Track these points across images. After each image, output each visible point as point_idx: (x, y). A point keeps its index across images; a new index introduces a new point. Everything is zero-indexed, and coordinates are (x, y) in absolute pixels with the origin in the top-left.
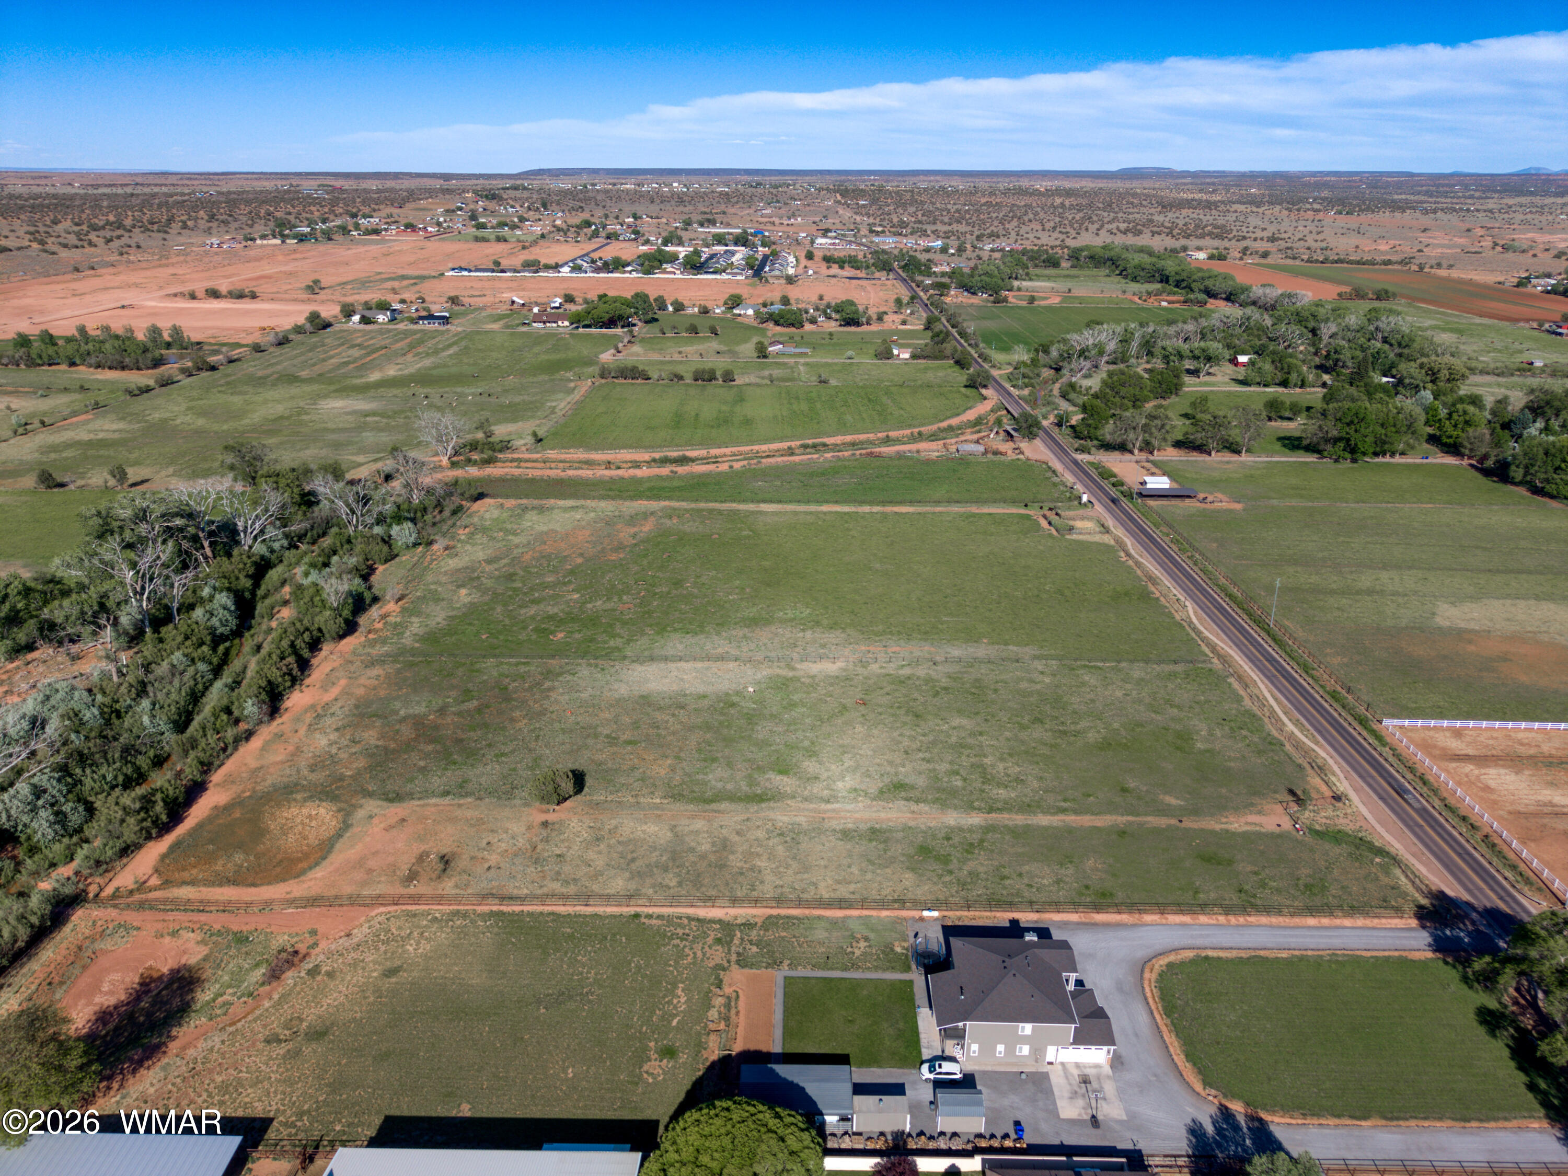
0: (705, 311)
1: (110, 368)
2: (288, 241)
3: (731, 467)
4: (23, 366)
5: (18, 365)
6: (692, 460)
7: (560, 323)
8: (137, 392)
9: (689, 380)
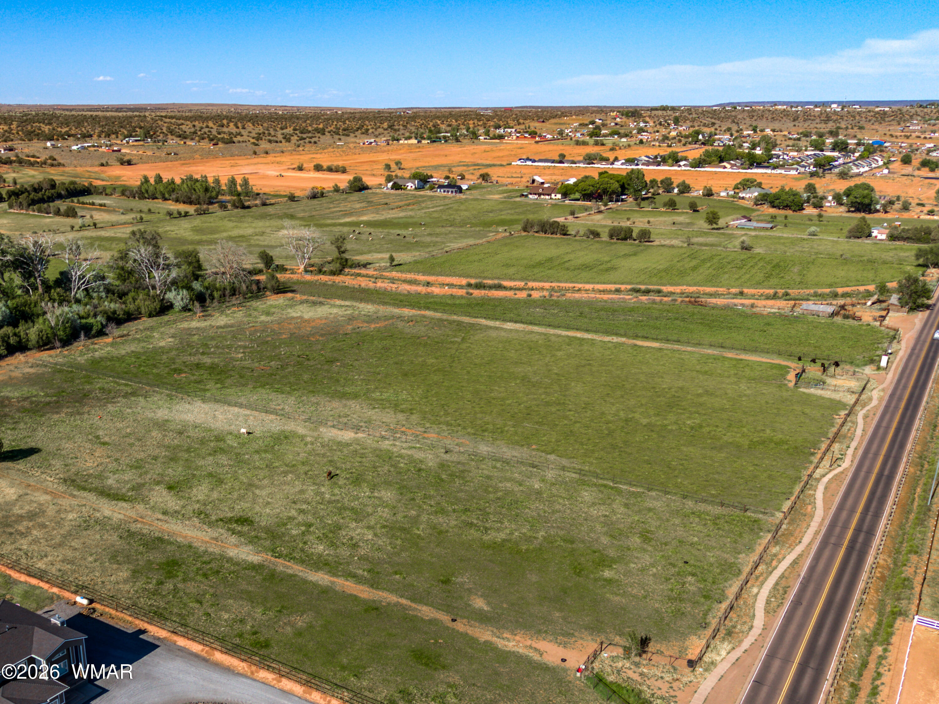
0: (709, 193)
1: (184, 203)
2: (423, 142)
3: (530, 295)
4: (137, 198)
5: (134, 197)
6: (505, 288)
7: (553, 196)
8: (176, 215)
9: (605, 237)
